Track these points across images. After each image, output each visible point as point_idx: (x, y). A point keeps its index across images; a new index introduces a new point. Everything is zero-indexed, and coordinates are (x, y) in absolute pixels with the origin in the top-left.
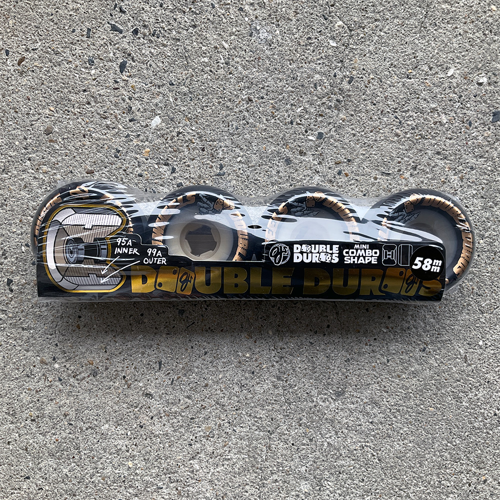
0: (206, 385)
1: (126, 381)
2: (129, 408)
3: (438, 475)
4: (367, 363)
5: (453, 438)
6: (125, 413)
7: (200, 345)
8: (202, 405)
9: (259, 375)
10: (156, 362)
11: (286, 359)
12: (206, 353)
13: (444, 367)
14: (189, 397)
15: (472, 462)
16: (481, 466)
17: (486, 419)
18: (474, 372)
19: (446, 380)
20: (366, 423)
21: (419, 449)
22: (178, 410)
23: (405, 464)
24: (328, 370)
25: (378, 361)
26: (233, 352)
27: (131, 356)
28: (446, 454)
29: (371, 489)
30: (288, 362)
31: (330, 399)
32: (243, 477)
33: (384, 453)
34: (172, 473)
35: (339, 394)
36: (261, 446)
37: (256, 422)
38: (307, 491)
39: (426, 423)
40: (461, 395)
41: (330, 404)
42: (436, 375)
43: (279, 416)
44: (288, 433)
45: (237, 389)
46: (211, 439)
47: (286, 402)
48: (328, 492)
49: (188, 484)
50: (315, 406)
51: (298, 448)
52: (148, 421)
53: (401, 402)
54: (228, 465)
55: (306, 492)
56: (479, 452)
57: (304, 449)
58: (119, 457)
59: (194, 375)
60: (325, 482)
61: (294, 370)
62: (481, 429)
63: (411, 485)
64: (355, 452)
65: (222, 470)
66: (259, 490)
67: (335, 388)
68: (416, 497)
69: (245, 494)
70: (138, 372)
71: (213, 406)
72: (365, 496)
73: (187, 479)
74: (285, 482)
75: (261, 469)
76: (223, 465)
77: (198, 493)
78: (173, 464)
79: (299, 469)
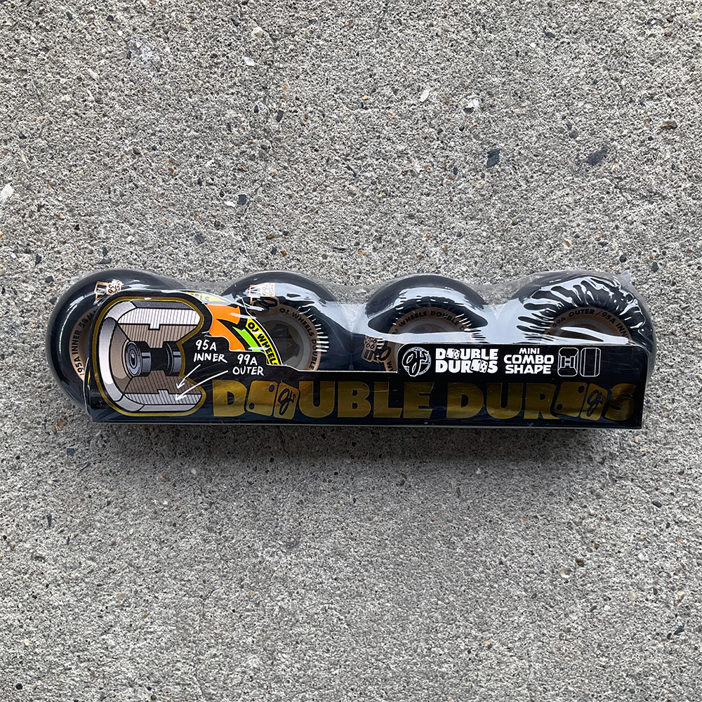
0: (114, 544)
1: (8, 543)
2: (15, 575)
3: (426, 641)
4: (327, 504)
5: (444, 595)
6: (11, 581)
7: (100, 493)
8: (110, 569)
9: (182, 527)
10: (44, 518)
11: (218, 505)
12: (109, 503)
13: (430, 505)
14: (92, 559)
15: (471, 623)
16: (483, 629)
17: (489, 569)
18: (471, 509)
19: (433, 521)
20: (328, 579)
21: (399, 609)
22: (79, 575)
23: (383, 629)
24: (275, 516)
25: (341, 502)
26: (145, 500)
27: (10, 510)
28: (436, 615)
29: (338, 661)
30: (221, 508)
31: (280, 552)
32: (172, 653)
33: (354, 616)
34: (81, 651)
35: (291, 546)
36: (192, 615)
37: (183, 585)
38: (256, 666)
39: (408, 576)
40: (454, 539)
41: (280, 558)
42: (419, 516)
43: (214, 577)
44: (227, 597)
45: (154, 546)
46: (127, 608)
47: (221, 559)
48: (283, 666)
49: (103, 663)
50: (260, 562)
51: (241, 616)
52: (42, 589)
53: (375, 551)
54: (151, 639)
55: (254, 668)
56: (481, 610)
57: (249, 615)
58: (11, 634)
59: (96, 531)
60: (279, 654)
61: (230, 518)
62: (483, 581)
63: (392, 654)
64: (316, 616)
65: (144, 645)
66: (194, 667)
67: (285, 538)
68: (398, 668)
69: (177, 672)
70: (22, 531)
71: (126, 568)
72: (333, 670)
73: (101, 657)
74: (227, 656)
75: (194, 642)
76: (146, 639)
77: (117, 673)
78: (80, 640)
79: (244, 641)
